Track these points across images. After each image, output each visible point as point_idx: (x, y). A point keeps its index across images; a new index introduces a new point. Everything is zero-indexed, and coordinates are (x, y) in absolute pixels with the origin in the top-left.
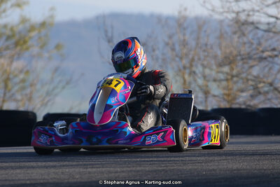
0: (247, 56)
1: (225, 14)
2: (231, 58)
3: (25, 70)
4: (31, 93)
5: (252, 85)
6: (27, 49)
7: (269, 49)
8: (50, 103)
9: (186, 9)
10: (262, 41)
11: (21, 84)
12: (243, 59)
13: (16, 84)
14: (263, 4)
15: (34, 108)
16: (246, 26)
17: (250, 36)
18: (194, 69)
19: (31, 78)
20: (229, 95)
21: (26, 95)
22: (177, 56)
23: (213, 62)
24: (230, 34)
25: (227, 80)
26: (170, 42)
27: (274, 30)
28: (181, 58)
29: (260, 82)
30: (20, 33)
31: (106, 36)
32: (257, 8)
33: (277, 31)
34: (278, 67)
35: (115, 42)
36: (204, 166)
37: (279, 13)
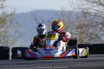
0: (87, 25)
1: (79, 10)
2: (81, 26)
3: (5, 31)
4: (7, 40)
5: (89, 36)
6: (6, 24)
7: (95, 22)
8: (14, 44)
9: (64, 8)
10: (93, 19)
11: (4, 37)
12: (85, 26)
13: (2, 37)
14: (93, 6)
15: (8, 46)
16: (86, 14)
17: (88, 18)
19: (7, 34)
20: (81, 40)
21: (5, 41)
23: (75, 28)
24: (81, 17)
25: (80, 34)
27: (97, 15)
29: (92, 35)
30: (3, 18)
31: (35, 18)
32: (90, 7)
33: (98, 15)
34: (99, 29)
35: (38, 20)
36: (72, 66)
37: (99, 9)
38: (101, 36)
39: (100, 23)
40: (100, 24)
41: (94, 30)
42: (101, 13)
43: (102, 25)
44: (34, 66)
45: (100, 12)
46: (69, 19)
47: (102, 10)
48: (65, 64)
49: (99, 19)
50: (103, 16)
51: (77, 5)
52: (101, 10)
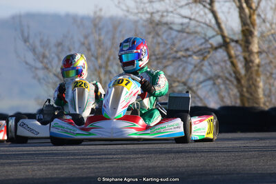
0: (160, 56)
1: (140, 15)
7: (183, 49)
9: (101, 10)
10: (176, 41)
12: (157, 59)
14: (176, 5)
16: (159, 27)
17: (164, 37)
18: (110, 68)
22: (92, 56)
24: (144, 34)
26: (86, 42)
27: (187, 30)
28: (97, 58)
29: (174, 82)
31: (23, 35)
32: (171, 9)
33: (191, 31)
34: (192, 67)
35: (31, 41)
36: (121, 164)
37: (192, 14)
38: (197, 85)
39: (196, 50)
40: (195, 53)
41: (178, 68)
42: (198, 23)
43: (201, 57)
44: (20, 164)
45: (197, 21)
46: (113, 38)
47: (200, 16)
48: (102, 158)
49: (191, 41)
50: (203, 31)
51: (136, 2)
52: (197, 16)
